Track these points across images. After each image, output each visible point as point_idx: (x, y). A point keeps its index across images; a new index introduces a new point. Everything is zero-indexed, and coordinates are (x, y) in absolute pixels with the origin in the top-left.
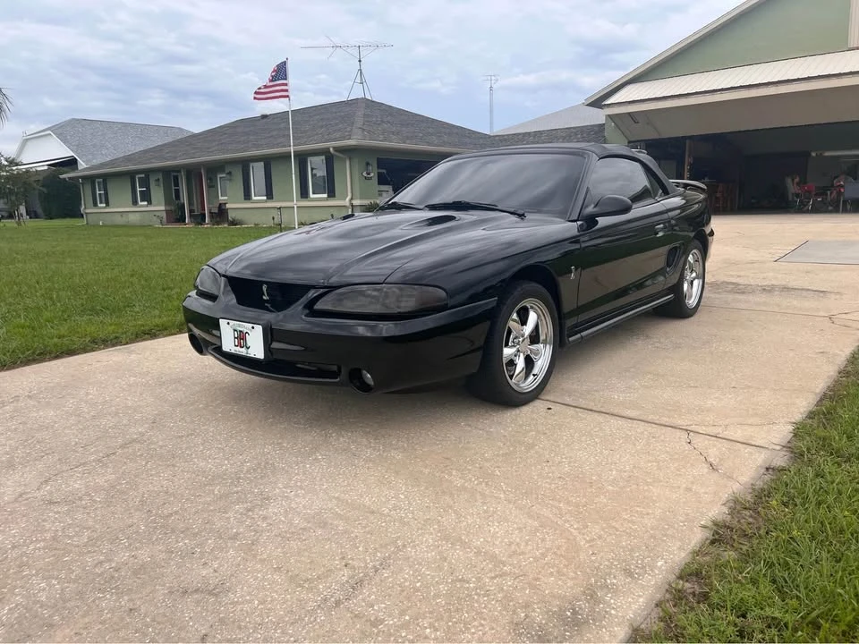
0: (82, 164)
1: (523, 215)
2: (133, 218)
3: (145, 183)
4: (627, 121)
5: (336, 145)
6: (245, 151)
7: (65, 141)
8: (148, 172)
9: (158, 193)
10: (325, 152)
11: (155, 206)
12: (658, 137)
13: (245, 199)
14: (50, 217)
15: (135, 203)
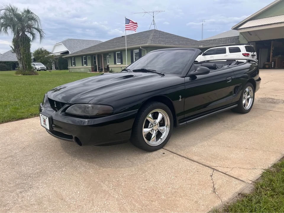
0: (70, 53)
1: (164, 74)
2: (82, 70)
3: (86, 59)
4: (248, 34)
5: (142, 46)
6: (115, 48)
7: (66, 46)
8: (86, 55)
9: (89, 62)
10: (138, 48)
11: (88, 66)
12: (259, 40)
13: (115, 64)
14: (61, 69)
15: (83, 65)
